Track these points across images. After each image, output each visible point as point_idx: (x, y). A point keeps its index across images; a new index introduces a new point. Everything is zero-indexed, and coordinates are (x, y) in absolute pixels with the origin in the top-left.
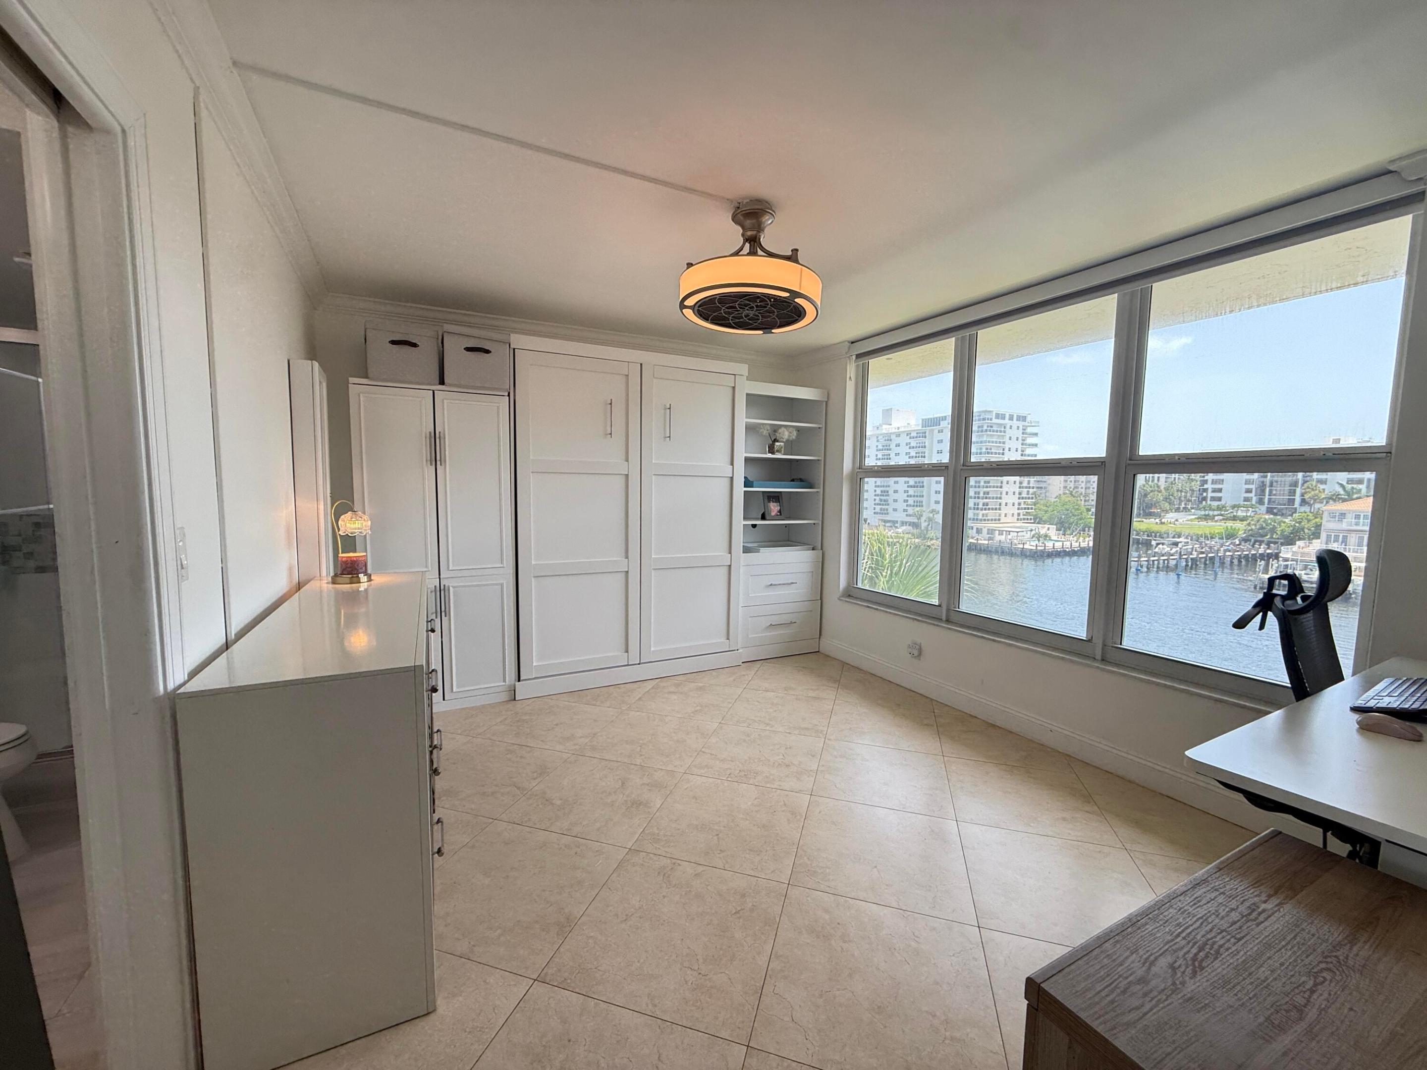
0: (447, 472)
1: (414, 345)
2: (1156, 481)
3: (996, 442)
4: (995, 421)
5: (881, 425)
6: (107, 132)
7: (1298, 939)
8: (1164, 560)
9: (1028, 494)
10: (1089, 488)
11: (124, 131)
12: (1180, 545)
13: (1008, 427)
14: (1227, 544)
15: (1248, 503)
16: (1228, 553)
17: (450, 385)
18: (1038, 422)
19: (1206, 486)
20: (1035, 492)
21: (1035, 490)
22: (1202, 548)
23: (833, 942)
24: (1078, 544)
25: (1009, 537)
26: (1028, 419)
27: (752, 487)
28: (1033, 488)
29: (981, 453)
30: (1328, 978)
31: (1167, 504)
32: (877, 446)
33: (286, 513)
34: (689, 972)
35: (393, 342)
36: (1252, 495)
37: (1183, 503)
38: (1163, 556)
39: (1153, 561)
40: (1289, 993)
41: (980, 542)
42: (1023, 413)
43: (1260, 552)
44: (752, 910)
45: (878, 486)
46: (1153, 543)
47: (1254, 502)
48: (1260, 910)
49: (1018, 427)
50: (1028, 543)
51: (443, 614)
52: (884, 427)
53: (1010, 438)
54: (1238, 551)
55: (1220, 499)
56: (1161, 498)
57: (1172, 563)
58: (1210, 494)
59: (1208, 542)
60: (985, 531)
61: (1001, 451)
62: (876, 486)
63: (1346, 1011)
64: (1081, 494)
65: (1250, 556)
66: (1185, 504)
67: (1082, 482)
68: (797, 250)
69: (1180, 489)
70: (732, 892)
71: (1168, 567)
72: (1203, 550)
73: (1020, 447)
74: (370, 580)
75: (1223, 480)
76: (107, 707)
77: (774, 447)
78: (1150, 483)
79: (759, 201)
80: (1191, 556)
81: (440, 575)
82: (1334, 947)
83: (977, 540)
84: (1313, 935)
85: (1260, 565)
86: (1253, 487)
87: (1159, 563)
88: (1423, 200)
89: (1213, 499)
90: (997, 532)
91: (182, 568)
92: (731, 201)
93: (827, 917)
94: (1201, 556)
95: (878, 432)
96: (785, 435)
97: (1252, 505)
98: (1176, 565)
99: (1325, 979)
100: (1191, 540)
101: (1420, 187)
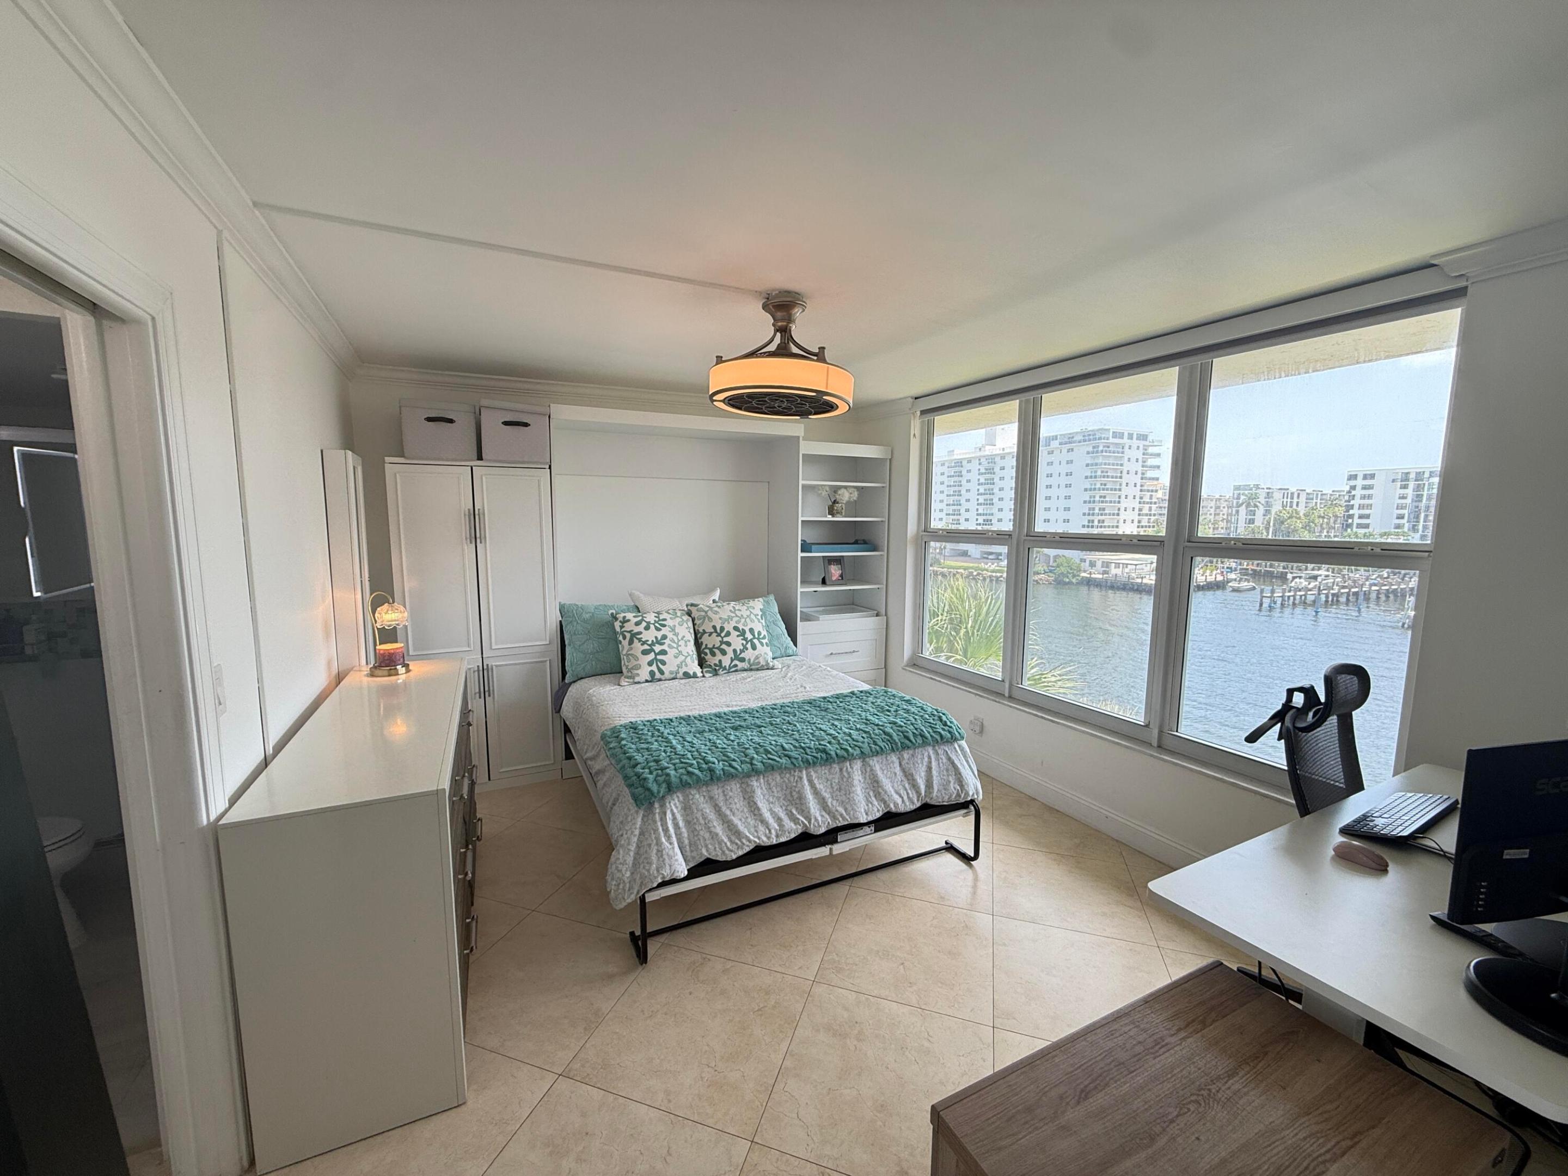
0: (489, 551)
1: (451, 421)
2: (1295, 506)
3: (1113, 465)
4: (1112, 440)
5: (983, 446)
6: (137, 322)
7: (1184, 1072)
8: (1301, 596)
9: (1149, 522)
10: (1219, 514)
11: (153, 319)
12: (1319, 579)
13: (1127, 447)
14: (1374, 577)
15: (1399, 530)
16: (1374, 588)
17: (490, 461)
18: (1161, 441)
19: (1351, 512)
20: (1157, 519)
21: (1156, 517)
22: (1345, 582)
23: (848, 1041)
24: (1204, 578)
25: (1127, 570)
26: (1150, 438)
27: (811, 552)
28: (1155, 515)
29: (1096, 477)
30: (1192, 1109)
31: (1306, 532)
32: (979, 470)
33: (322, 609)
34: (707, 1069)
35: (429, 419)
36: (1405, 521)
37: (1325, 531)
38: (1300, 590)
39: (1289, 597)
40: (1151, 1123)
41: (1093, 576)
42: (1143, 431)
43: (1410, 586)
44: (774, 1007)
45: (980, 515)
46: (1289, 576)
47: (1406, 529)
48: (1163, 1043)
49: (1138, 447)
50: (1148, 576)
51: (487, 694)
52: (988, 448)
53: (1129, 460)
54: (1385, 585)
55: (1367, 526)
56: (1300, 526)
57: (1310, 598)
58: (1356, 521)
59: (1351, 575)
60: (1099, 564)
61: (1119, 475)
62: (978, 515)
63: (1194, 1138)
64: (1210, 521)
65: (1399, 590)
66: (1328, 532)
67: (1211, 508)
68: (824, 348)
69: (1322, 515)
70: (758, 988)
71: (1305, 603)
72: (1346, 584)
73: (1140, 469)
74: (408, 671)
75: (1371, 505)
76: (158, 840)
77: (833, 509)
78: (1288, 508)
79: (788, 292)
80: (1332, 592)
81: (482, 654)
82: (1212, 1081)
83: (1090, 573)
84: (1199, 1069)
85: (1409, 601)
86: (1405, 512)
87: (1294, 599)
88: (1465, 294)
89: (1360, 526)
90: (1113, 565)
91: (220, 704)
92: (761, 293)
93: (846, 1015)
94: (1342, 591)
95: (982, 453)
96: (845, 496)
97: (1404, 532)
98: (1314, 601)
99: (1189, 1110)
100: (1333, 572)
101: (1462, 284)
